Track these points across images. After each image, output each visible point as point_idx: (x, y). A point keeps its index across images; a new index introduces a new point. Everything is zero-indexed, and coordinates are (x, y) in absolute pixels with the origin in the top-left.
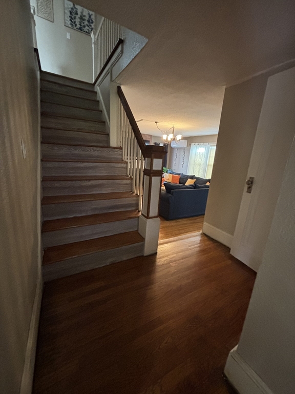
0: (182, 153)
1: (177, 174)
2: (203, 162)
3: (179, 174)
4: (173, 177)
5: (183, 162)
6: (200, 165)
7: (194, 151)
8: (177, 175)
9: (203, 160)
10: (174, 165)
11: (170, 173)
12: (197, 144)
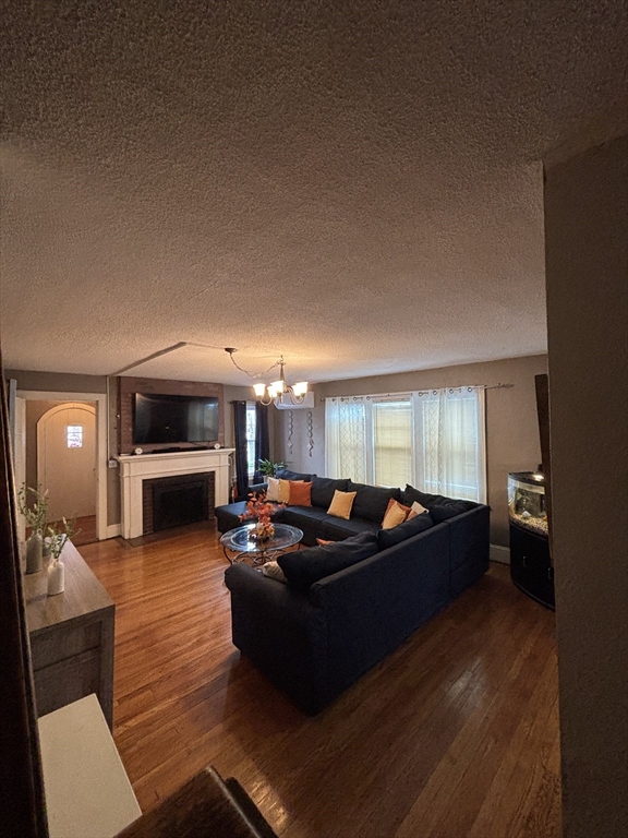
0: (305, 422)
1: (301, 477)
2: (361, 440)
3: (307, 478)
4: (292, 487)
5: (312, 442)
6: (355, 448)
7: (335, 416)
8: (301, 482)
9: (360, 437)
10: (287, 451)
11: (283, 477)
12: (338, 398)
